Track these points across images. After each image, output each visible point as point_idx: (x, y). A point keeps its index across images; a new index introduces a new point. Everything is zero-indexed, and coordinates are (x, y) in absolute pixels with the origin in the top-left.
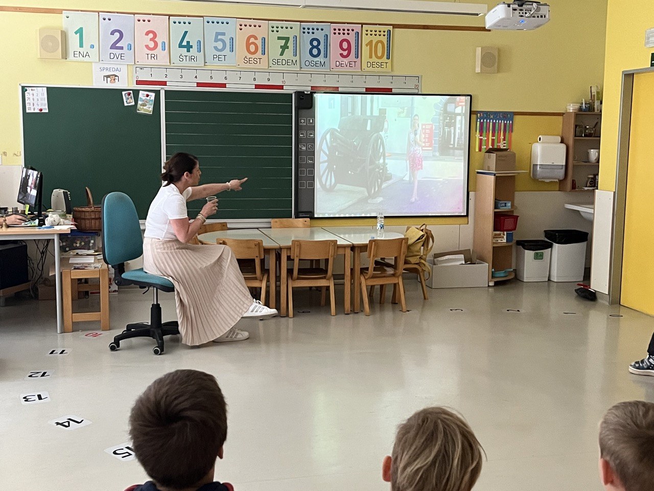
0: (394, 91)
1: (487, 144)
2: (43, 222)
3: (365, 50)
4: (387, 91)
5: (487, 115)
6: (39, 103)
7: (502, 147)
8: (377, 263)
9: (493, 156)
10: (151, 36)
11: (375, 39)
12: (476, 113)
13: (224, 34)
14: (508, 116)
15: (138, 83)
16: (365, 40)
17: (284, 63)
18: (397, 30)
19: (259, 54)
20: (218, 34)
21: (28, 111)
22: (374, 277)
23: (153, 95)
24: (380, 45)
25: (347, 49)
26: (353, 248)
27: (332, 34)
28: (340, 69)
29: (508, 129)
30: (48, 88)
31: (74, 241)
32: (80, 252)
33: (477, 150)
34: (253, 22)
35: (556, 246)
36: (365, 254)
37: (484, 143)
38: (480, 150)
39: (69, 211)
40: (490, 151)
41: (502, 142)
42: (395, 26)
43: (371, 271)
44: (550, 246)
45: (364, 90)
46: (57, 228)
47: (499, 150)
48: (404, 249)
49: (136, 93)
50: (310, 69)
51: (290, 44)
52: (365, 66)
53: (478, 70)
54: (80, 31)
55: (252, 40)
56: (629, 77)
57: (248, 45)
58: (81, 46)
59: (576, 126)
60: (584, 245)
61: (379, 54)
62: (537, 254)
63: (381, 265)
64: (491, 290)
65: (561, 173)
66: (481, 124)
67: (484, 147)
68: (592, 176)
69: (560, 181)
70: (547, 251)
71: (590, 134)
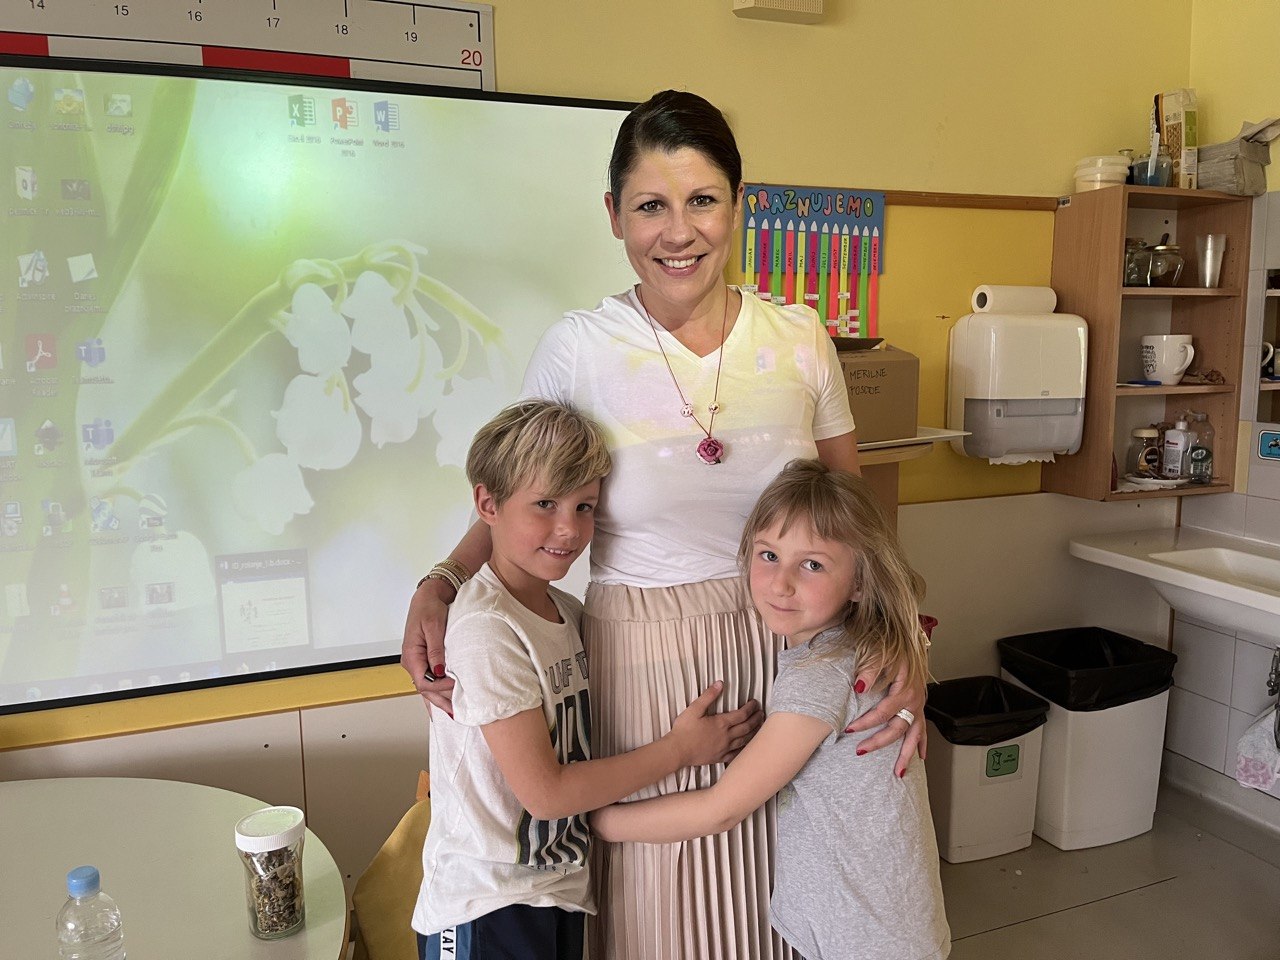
0: (358, 70)
5: (784, 200)
7: (844, 333)
14: (866, 208)
35: (1066, 719)
44: (1039, 717)
45: (196, 58)
59: (1129, 245)
60: (1160, 701)
62: (996, 754)
65: (1067, 432)
66: (764, 240)
69: (1066, 460)
70: (1029, 743)
71: (1170, 274)
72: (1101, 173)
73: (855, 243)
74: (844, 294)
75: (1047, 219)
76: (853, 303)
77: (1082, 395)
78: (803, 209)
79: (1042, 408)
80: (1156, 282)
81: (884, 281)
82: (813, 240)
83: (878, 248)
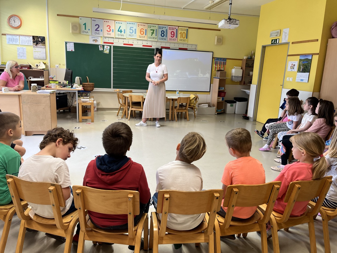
0: (188, 49)
1: (217, 69)
2: (72, 87)
3: (179, 35)
4: (186, 49)
5: (218, 59)
6: (71, 48)
7: (222, 70)
8: (180, 105)
9: (219, 72)
10: (109, 27)
11: (183, 32)
12: (215, 58)
13: (133, 28)
14: (225, 59)
15: (104, 43)
16: (179, 32)
17: (152, 38)
18: (190, 29)
19: (144, 35)
20: (131, 28)
21: (67, 50)
22: (179, 109)
23: (109, 47)
24: (184, 34)
25: (173, 35)
26: (173, 100)
27: (169, 29)
28: (171, 41)
29: (225, 64)
30: (74, 43)
31: (82, 94)
32: (85, 97)
33: (214, 70)
34: (143, 24)
35: (237, 102)
36: (176, 102)
37: (216, 68)
38: (215, 70)
39: (81, 84)
40: (218, 71)
41: (222, 68)
42: (189, 28)
43: (178, 108)
44: (235, 102)
45: (178, 49)
46: (77, 88)
47: (221, 70)
48: (189, 101)
49: (103, 46)
50: (161, 41)
51: (155, 32)
52: (179, 41)
53: (216, 44)
54: (85, 24)
55: (142, 30)
56: (264, 47)
57: (141, 32)
58: (85, 29)
59: (246, 64)
60: (246, 102)
61: (184, 37)
62: (231, 105)
63: (181, 106)
64: (216, 115)
65: (240, 79)
66: (216, 62)
67: (216, 69)
68: (250, 80)
69: (240, 82)
70: (234, 104)
71: (250, 66)
72: (245, 58)
73: (223, 62)
74: (222, 66)
75: (241, 61)
76: (223, 67)
77: (242, 76)
78: (219, 59)
79: (238, 77)
80: (249, 67)
81: (226, 66)
82: (220, 62)
83: (225, 63)
